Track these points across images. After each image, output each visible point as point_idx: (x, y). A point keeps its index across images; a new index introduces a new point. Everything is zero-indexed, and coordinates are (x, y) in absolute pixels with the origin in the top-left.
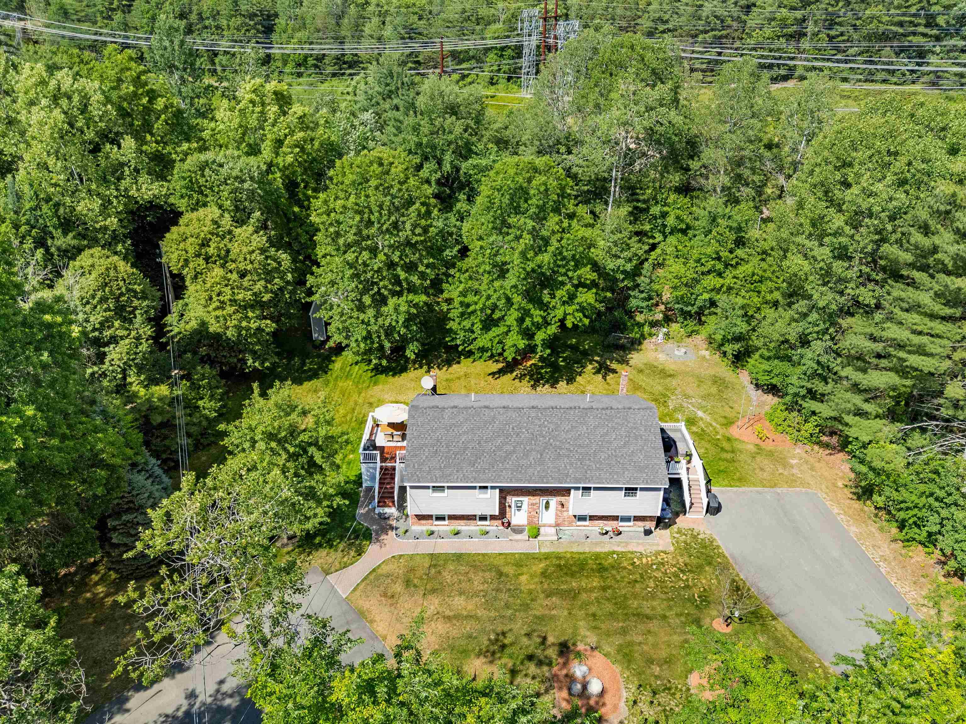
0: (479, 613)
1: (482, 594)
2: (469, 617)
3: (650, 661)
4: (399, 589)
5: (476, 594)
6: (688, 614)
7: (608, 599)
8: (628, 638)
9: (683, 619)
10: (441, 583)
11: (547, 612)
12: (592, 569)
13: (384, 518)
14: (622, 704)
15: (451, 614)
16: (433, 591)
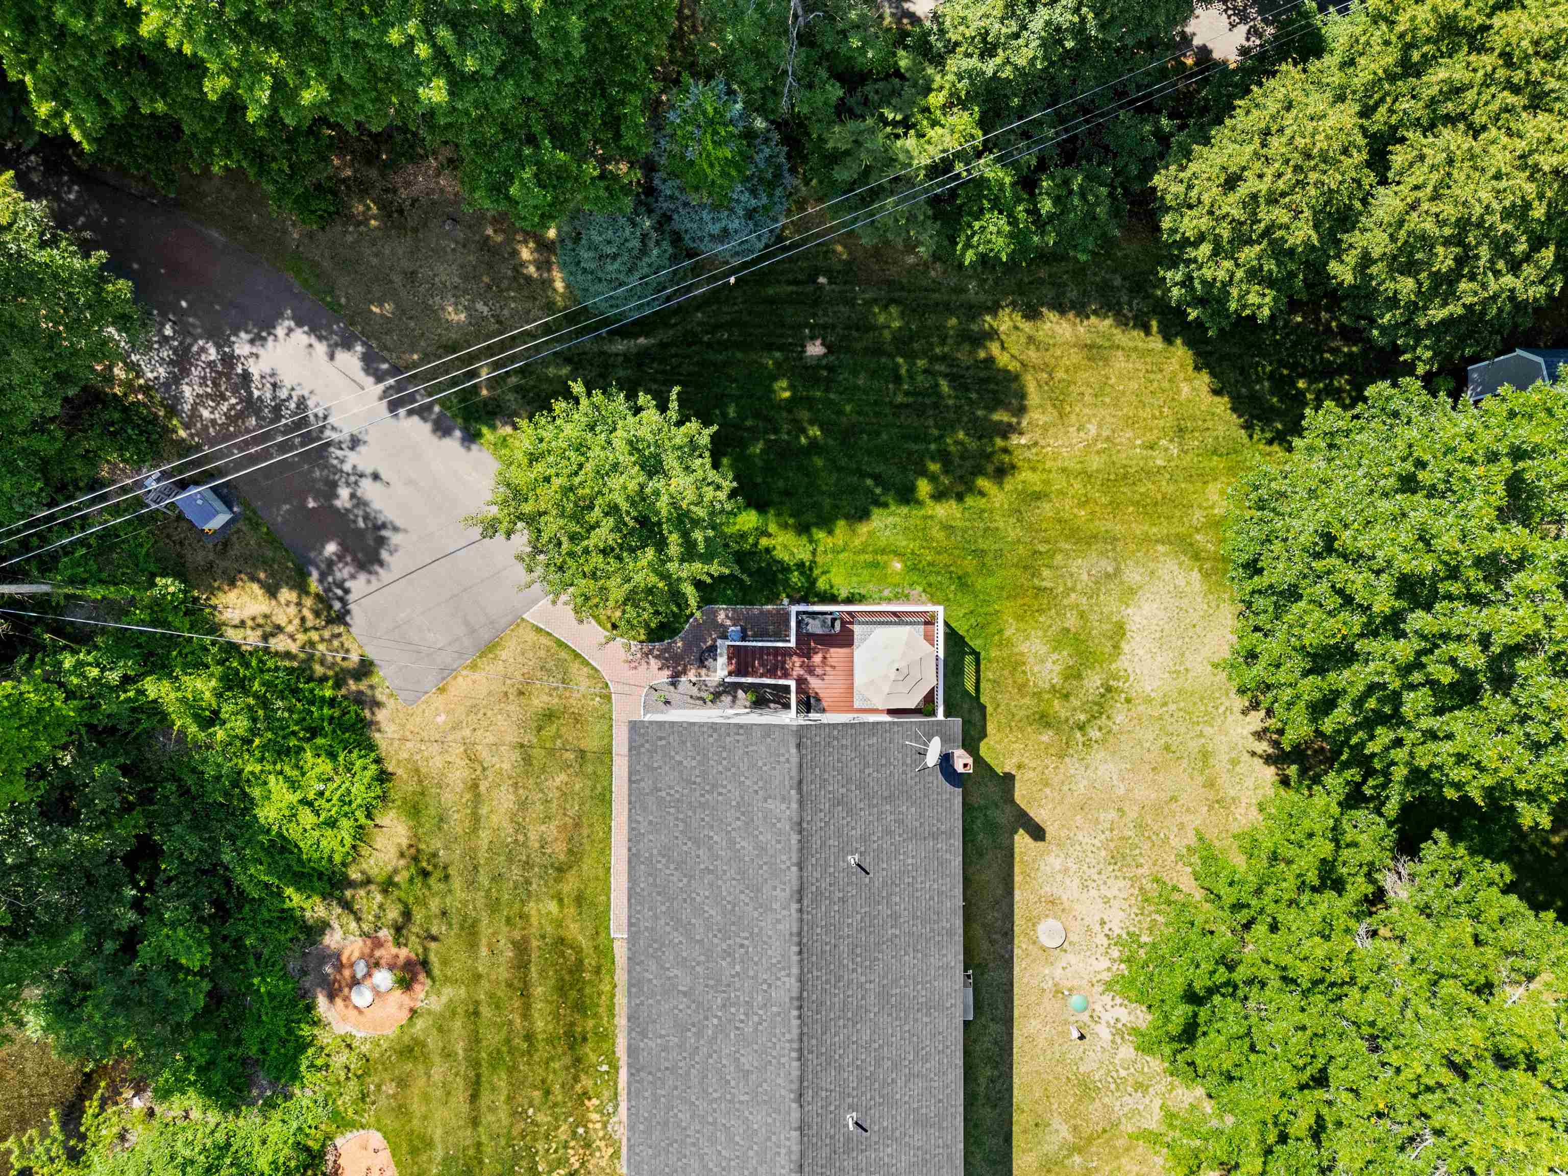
0: (485, 836)
1: (521, 838)
2: (476, 818)
3: (403, 1083)
4: (536, 702)
5: (520, 828)
6: (481, 1162)
7: (508, 1041)
8: (437, 1059)
9: (471, 1152)
10: (543, 770)
11: (484, 941)
12: (572, 1024)
13: (704, 657)
14: (349, 1029)
15: (482, 788)
16: (527, 760)
